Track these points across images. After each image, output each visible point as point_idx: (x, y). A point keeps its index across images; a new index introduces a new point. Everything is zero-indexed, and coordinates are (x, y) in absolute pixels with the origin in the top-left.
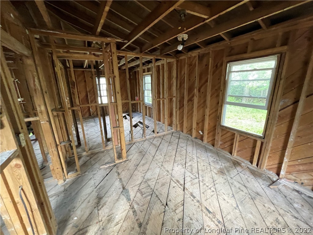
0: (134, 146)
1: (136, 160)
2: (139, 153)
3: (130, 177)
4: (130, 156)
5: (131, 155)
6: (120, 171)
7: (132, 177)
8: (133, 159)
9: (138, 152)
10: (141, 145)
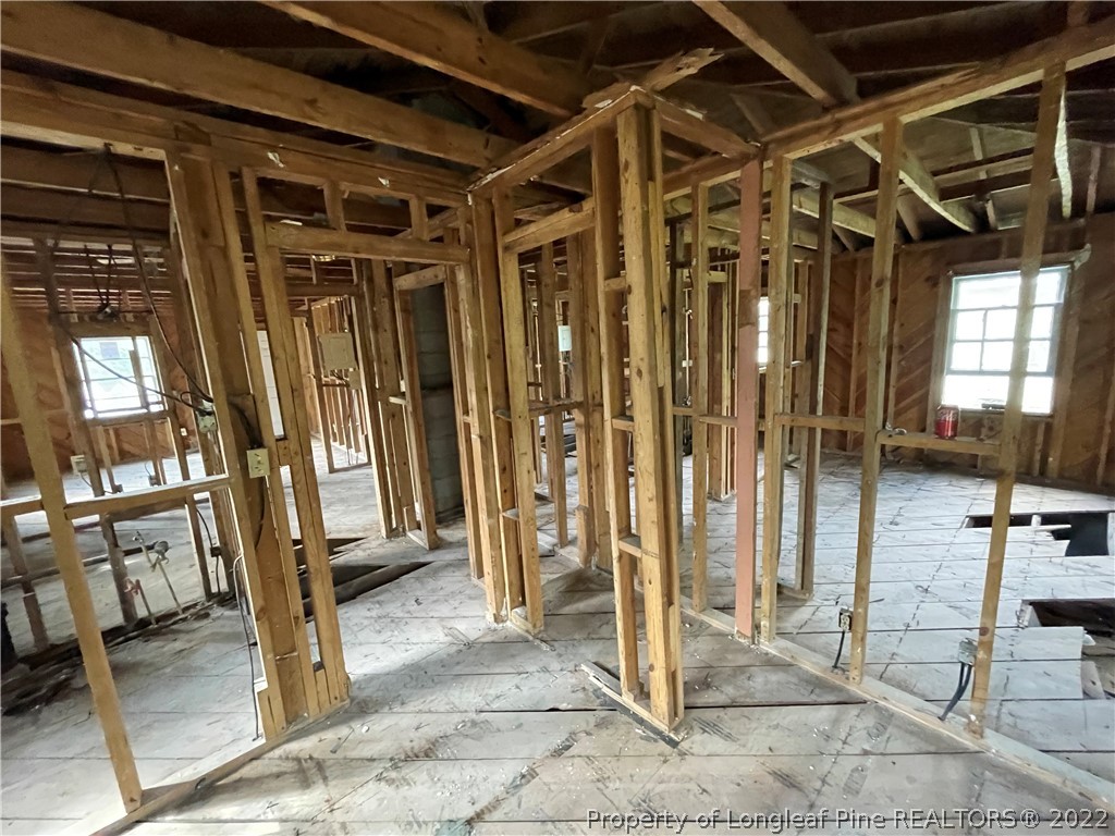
0: (826, 712)
1: (693, 787)
2: (774, 774)
3: (550, 812)
4: (716, 738)
5: (728, 737)
6: (583, 746)
7: (550, 826)
8: (690, 767)
9: (784, 765)
10: (866, 753)
